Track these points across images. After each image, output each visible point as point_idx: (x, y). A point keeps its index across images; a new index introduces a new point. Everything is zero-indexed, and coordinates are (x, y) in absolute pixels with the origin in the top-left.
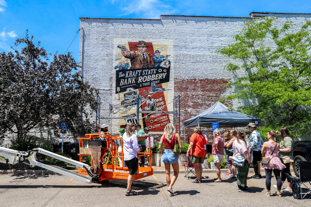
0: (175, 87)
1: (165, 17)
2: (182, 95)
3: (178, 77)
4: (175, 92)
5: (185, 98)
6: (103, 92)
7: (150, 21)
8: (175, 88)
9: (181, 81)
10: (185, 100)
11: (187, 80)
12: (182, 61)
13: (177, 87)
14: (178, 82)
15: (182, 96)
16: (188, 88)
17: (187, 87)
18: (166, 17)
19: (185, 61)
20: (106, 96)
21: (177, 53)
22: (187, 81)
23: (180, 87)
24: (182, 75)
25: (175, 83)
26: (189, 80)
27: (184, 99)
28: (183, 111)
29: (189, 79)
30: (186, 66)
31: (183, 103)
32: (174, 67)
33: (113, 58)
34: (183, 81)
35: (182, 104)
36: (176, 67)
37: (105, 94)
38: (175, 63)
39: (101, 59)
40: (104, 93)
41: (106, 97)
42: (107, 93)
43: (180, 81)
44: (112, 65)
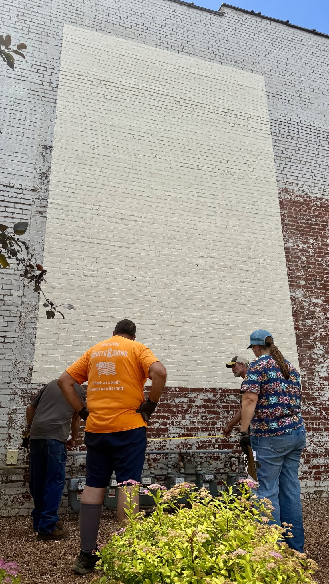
0: (284, 216)
1: (234, 11)
2: (309, 247)
3: (289, 187)
4: (286, 235)
5: (320, 259)
6: (6, 194)
7: (190, 10)
8: (282, 220)
9: (301, 199)
10: (322, 265)
11: (320, 199)
12: (297, 142)
13: (288, 217)
14: (290, 201)
15: (310, 250)
16: (324, 226)
17: (321, 222)
18: (238, 12)
19: (307, 144)
20: (20, 211)
21: (279, 114)
22: (318, 203)
23: (300, 218)
24: (303, 183)
25: (281, 204)
26: (324, 201)
27: (317, 260)
28: (319, 301)
29: (325, 197)
30: (311, 158)
31: (317, 272)
32: (273, 153)
33: (59, 83)
34: (308, 202)
35: (313, 276)
36: (280, 155)
37: (12, 205)
38: (276, 144)
39: (9, 75)
40: (7, 199)
41: (16, 216)
42: (23, 201)
43: (296, 199)
44: (53, 104)
